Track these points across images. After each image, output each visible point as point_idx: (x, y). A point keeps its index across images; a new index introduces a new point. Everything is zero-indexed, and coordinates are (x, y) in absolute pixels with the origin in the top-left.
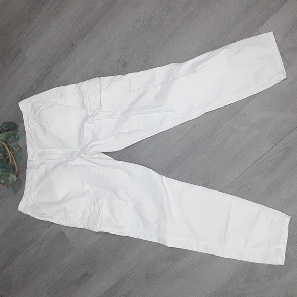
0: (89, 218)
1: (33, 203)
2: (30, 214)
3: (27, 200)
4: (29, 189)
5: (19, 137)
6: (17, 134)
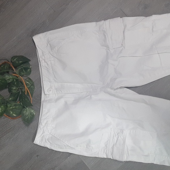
0: (113, 148)
1: (51, 136)
2: (48, 146)
3: (43, 132)
4: (45, 122)
5: (30, 71)
6: (29, 68)
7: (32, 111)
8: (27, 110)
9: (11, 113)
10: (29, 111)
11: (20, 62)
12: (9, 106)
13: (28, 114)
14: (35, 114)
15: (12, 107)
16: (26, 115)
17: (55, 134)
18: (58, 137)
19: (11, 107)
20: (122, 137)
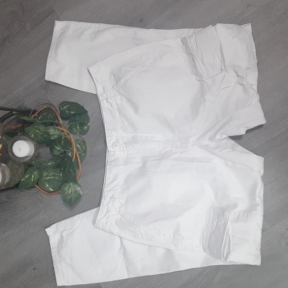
3: (108, 211)
6: (86, 125)
7: (78, 189)
8: (70, 186)
9: (47, 185)
10: (73, 187)
11: (72, 112)
12: (44, 175)
13: (71, 193)
14: (82, 193)
15: (48, 178)
16: (68, 193)
17: (125, 214)
18: (130, 218)
19: (47, 176)
20: (223, 222)
